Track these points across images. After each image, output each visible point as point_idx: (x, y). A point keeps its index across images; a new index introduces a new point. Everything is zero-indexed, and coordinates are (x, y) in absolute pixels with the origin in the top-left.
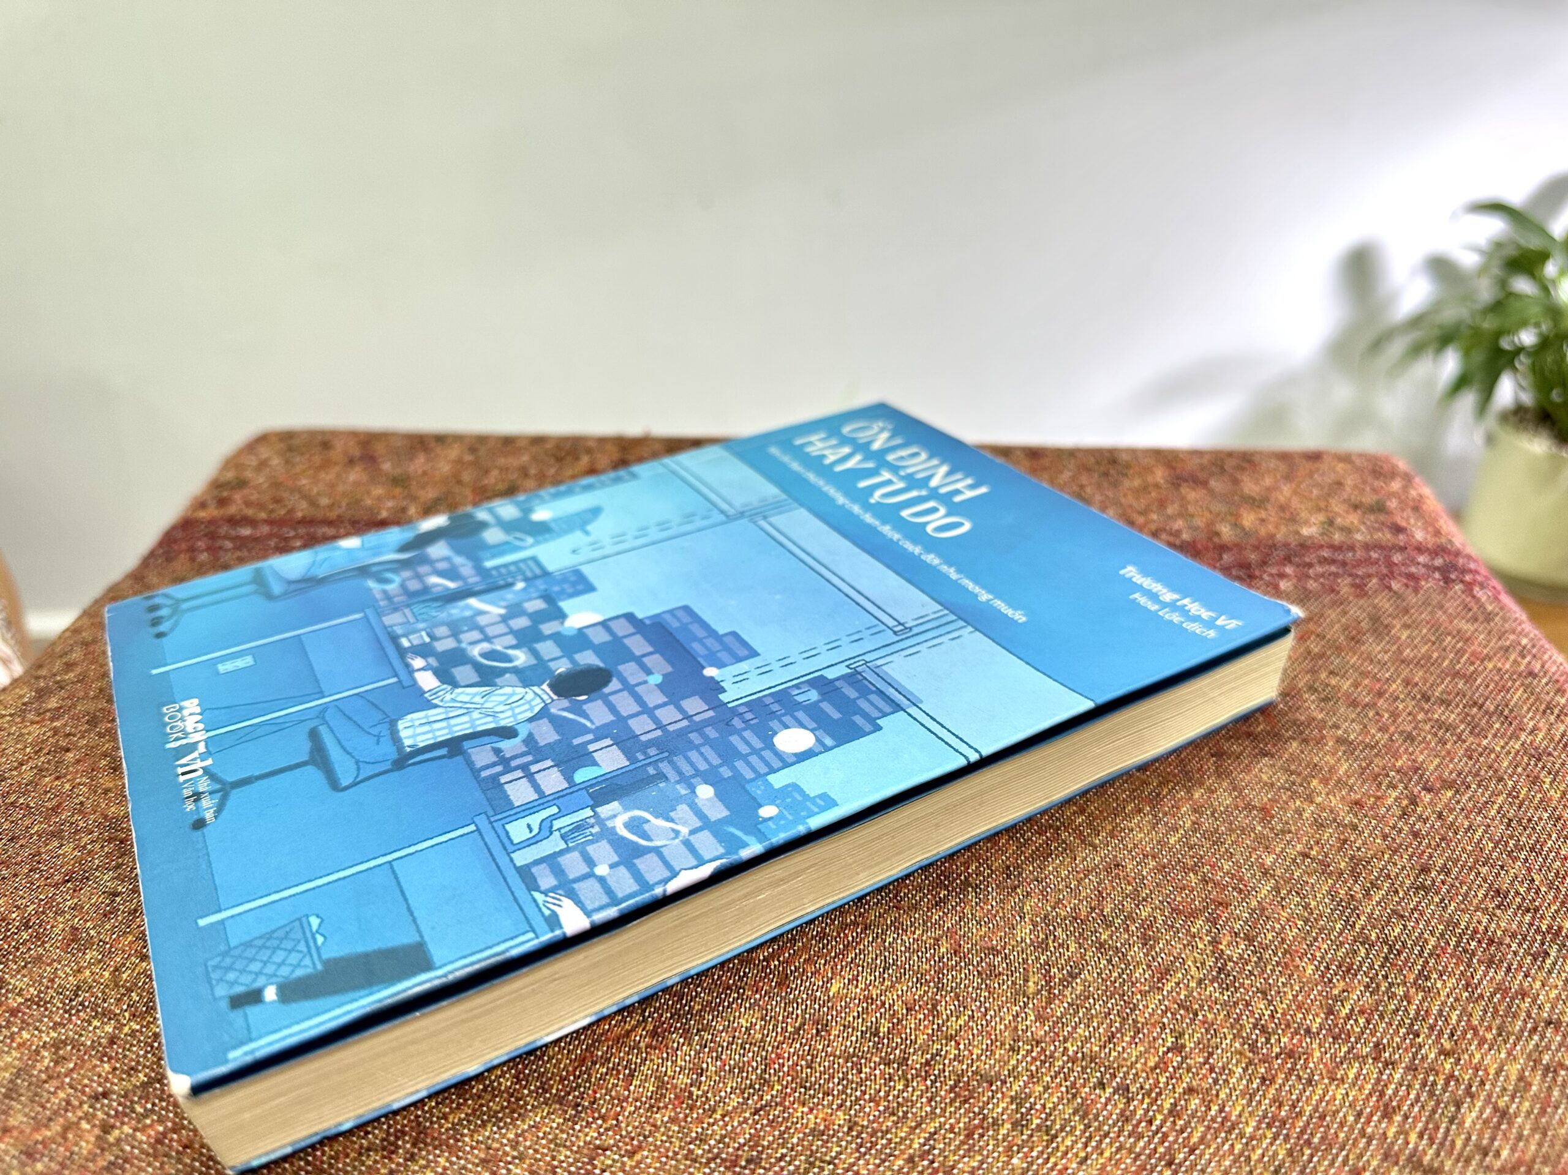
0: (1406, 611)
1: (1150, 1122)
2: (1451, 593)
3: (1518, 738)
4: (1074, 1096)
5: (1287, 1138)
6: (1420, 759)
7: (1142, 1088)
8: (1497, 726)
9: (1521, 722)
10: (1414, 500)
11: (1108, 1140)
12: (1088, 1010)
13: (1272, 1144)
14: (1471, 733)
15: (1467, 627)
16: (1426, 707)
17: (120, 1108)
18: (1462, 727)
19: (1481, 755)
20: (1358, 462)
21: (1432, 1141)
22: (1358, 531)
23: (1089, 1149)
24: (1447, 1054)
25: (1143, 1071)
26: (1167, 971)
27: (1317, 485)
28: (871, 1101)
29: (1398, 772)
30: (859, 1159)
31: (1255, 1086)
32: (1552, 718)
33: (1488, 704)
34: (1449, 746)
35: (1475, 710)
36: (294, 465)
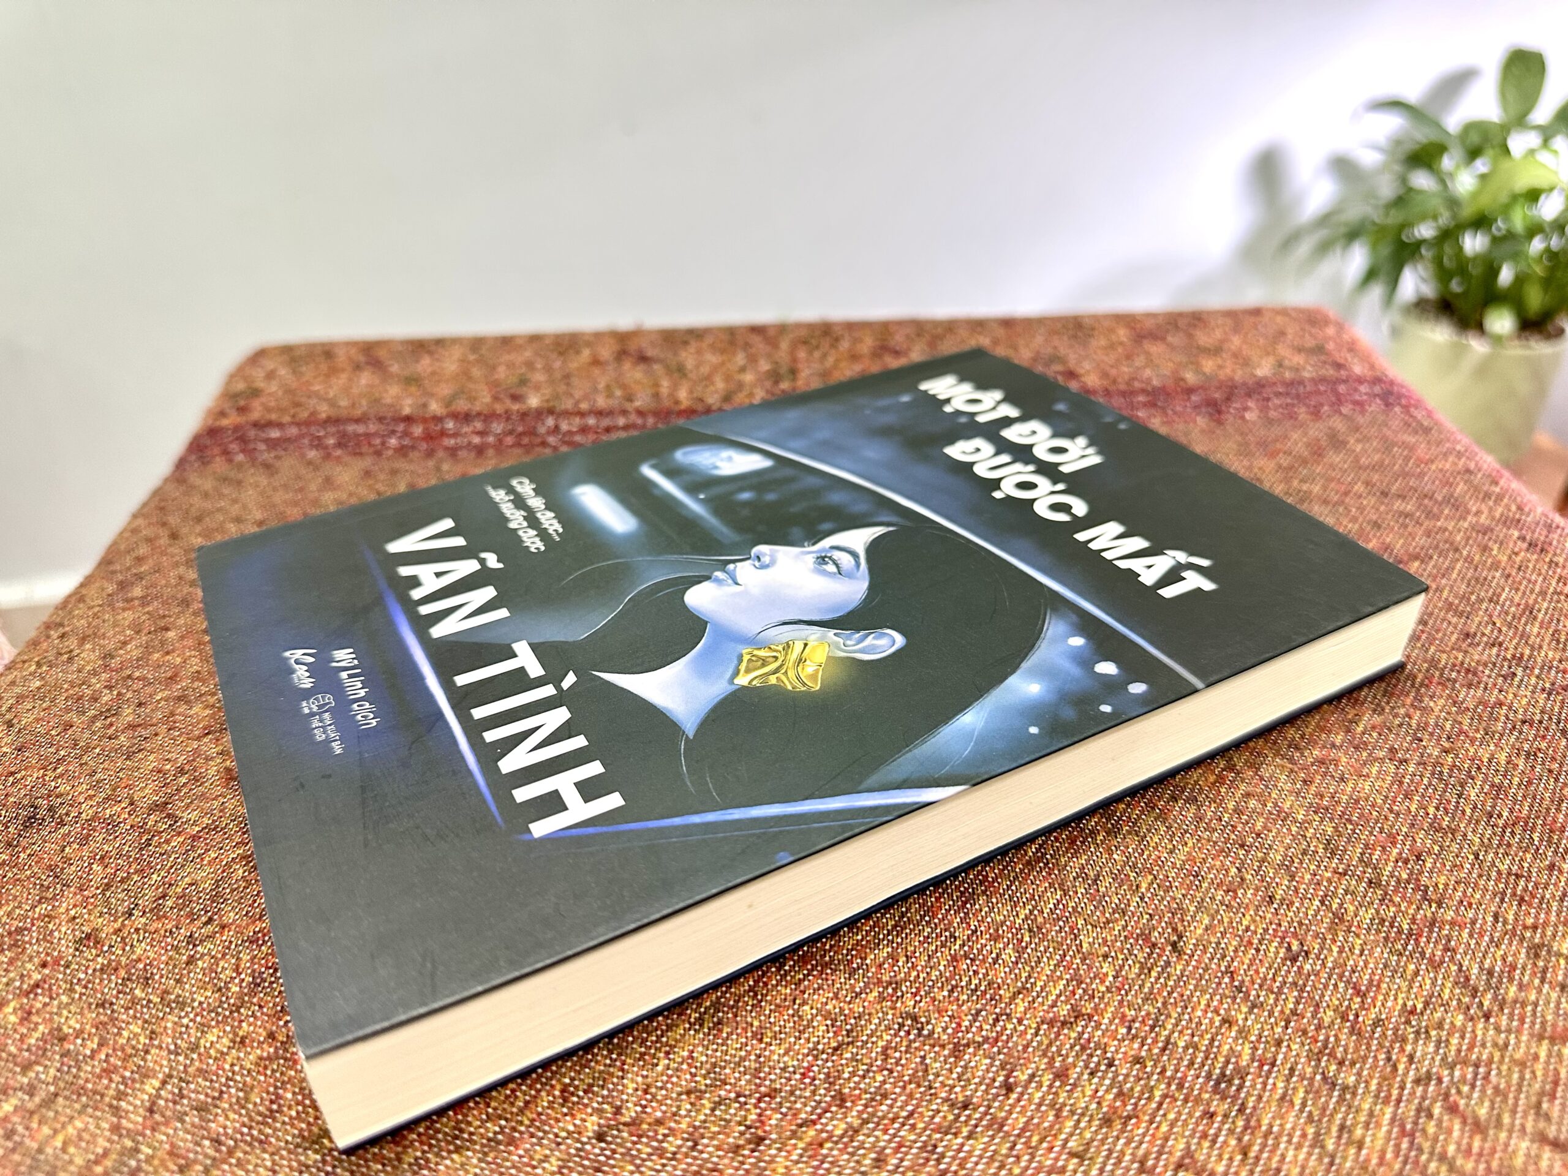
0: (1357, 430)
2: (1391, 415)
3: (1465, 520)
4: (1153, 808)
5: (1332, 819)
8: (1446, 512)
9: (1466, 507)
10: (1348, 343)
11: (1188, 835)
14: (1426, 518)
15: (1412, 439)
16: (1386, 501)
18: (1418, 514)
19: (1437, 533)
20: (1294, 314)
21: (1446, 812)
22: (1305, 369)
23: (1174, 843)
24: (1447, 751)
27: (1262, 335)
32: (1491, 503)
33: (1436, 495)
34: (1410, 529)
35: (1426, 501)
36: (302, 374)
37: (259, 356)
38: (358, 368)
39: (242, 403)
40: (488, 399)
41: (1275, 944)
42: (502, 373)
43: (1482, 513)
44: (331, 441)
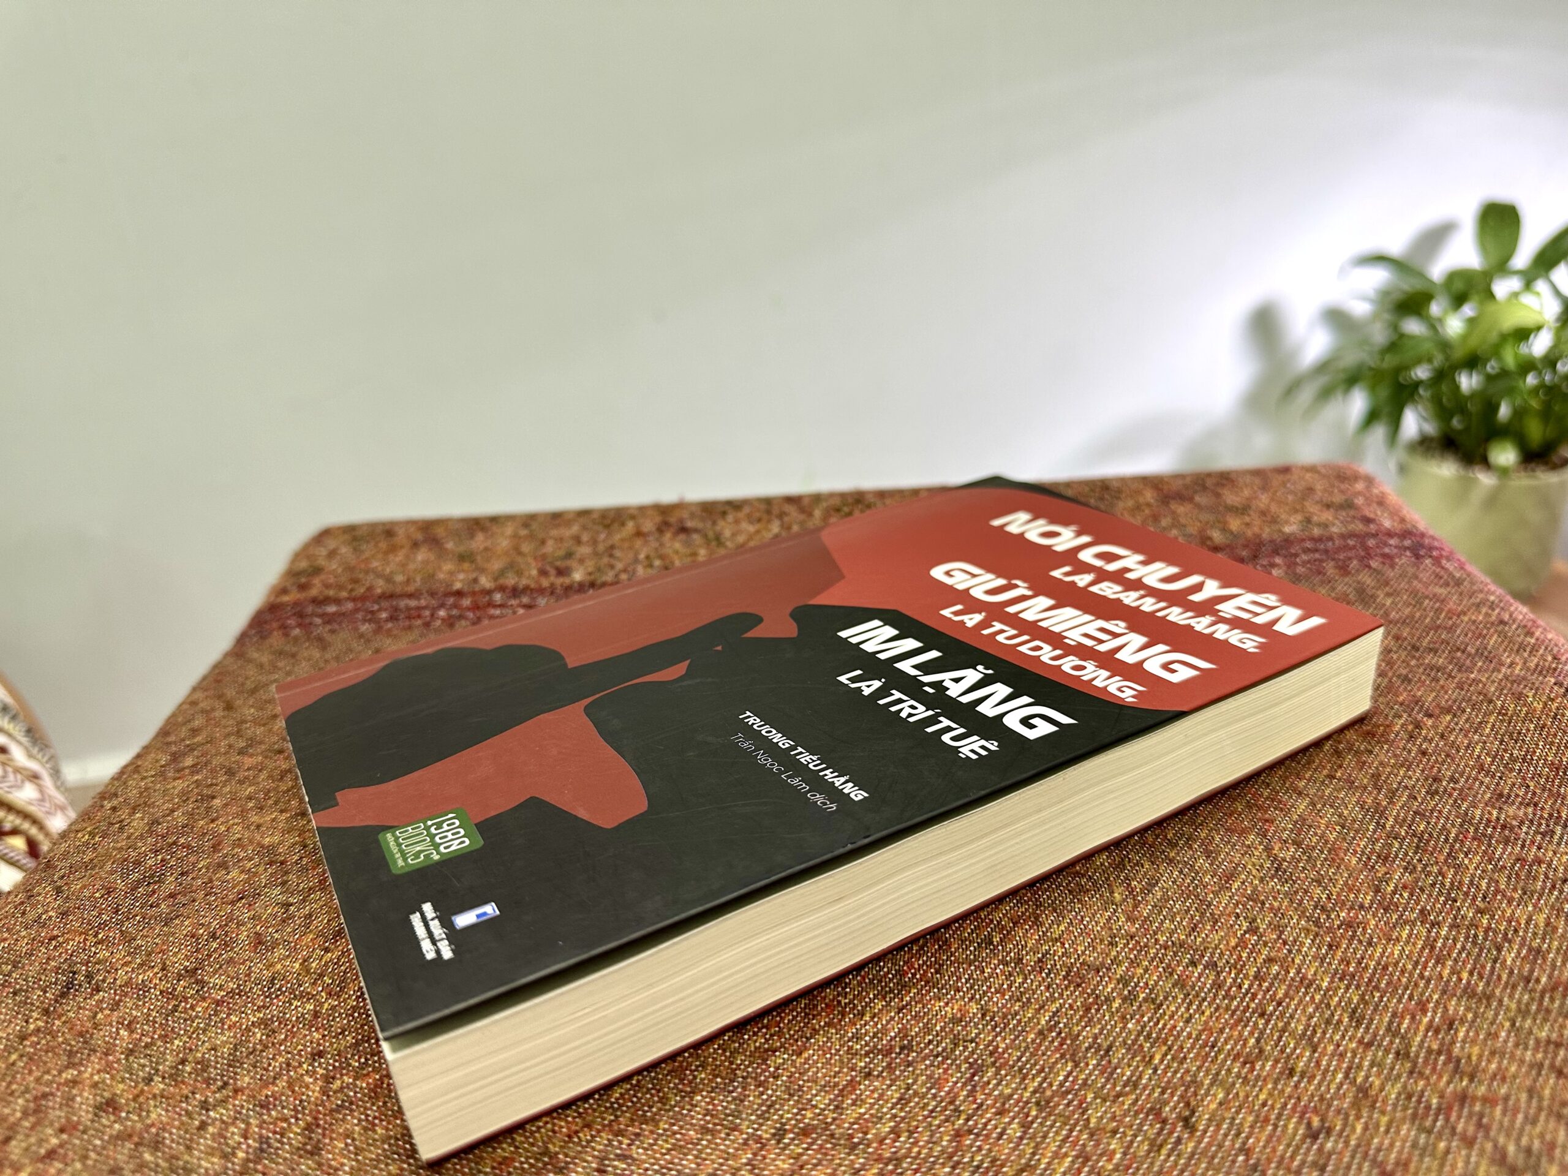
0: (1387, 583)
1: (1240, 987)
2: (1422, 567)
3: (1499, 671)
4: (1171, 974)
5: (1358, 987)
6: (1420, 693)
7: (1228, 962)
8: (1480, 664)
9: (1500, 660)
10: (1377, 496)
11: (1206, 1003)
12: (1170, 909)
13: (1346, 992)
14: (1459, 671)
15: (1442, 591)
16: (1417, 655)
17: (337, 1064)
18: (1451, 667)
19: (1470, 686)
20: (1323, 471)
21: (1481, 977)
22: (1334, 525)
23: (1191, 1011)
24: (1481, 912)
25: (1227, 950)
26: (1232, 875)
27: (1291, 492)
28: (997, 992)
29: (1401, 704)
30: (996, 1036)
31: (1323, 951)
32: (1526, 655)
33: (1469, 648)
34: (1442, 682)
35: (1459, 654)
36: (362, 552)
37: (324, 535)
38: (415, 545)
39: (303, 580)
40: (534, 572)
41: (1294, 1120)
42: (549, 547)
43: (1515, 665)
44: (384, 615)
